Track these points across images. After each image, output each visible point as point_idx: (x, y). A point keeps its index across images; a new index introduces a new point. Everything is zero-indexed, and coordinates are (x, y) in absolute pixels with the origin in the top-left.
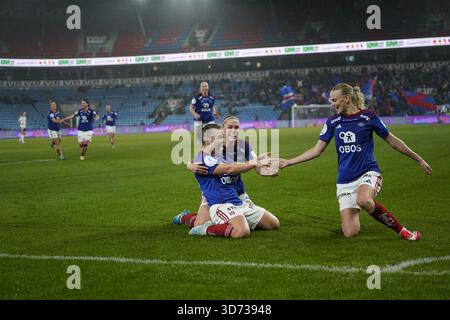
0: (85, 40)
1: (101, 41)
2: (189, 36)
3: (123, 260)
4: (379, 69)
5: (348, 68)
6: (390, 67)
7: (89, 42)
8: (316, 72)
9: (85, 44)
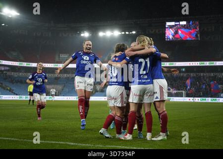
0: (59, 56)
1: (67, 56)
2: (108, 55)
3: (73, 144)
4: (197, 75)
5: (182, 74)
6: (202, 74)
7: (61, 56)
8: (167, 75)
9: (59, 57)
